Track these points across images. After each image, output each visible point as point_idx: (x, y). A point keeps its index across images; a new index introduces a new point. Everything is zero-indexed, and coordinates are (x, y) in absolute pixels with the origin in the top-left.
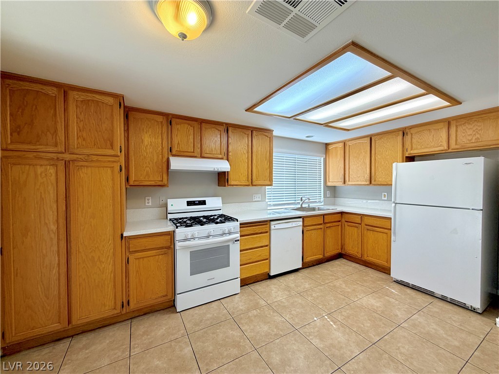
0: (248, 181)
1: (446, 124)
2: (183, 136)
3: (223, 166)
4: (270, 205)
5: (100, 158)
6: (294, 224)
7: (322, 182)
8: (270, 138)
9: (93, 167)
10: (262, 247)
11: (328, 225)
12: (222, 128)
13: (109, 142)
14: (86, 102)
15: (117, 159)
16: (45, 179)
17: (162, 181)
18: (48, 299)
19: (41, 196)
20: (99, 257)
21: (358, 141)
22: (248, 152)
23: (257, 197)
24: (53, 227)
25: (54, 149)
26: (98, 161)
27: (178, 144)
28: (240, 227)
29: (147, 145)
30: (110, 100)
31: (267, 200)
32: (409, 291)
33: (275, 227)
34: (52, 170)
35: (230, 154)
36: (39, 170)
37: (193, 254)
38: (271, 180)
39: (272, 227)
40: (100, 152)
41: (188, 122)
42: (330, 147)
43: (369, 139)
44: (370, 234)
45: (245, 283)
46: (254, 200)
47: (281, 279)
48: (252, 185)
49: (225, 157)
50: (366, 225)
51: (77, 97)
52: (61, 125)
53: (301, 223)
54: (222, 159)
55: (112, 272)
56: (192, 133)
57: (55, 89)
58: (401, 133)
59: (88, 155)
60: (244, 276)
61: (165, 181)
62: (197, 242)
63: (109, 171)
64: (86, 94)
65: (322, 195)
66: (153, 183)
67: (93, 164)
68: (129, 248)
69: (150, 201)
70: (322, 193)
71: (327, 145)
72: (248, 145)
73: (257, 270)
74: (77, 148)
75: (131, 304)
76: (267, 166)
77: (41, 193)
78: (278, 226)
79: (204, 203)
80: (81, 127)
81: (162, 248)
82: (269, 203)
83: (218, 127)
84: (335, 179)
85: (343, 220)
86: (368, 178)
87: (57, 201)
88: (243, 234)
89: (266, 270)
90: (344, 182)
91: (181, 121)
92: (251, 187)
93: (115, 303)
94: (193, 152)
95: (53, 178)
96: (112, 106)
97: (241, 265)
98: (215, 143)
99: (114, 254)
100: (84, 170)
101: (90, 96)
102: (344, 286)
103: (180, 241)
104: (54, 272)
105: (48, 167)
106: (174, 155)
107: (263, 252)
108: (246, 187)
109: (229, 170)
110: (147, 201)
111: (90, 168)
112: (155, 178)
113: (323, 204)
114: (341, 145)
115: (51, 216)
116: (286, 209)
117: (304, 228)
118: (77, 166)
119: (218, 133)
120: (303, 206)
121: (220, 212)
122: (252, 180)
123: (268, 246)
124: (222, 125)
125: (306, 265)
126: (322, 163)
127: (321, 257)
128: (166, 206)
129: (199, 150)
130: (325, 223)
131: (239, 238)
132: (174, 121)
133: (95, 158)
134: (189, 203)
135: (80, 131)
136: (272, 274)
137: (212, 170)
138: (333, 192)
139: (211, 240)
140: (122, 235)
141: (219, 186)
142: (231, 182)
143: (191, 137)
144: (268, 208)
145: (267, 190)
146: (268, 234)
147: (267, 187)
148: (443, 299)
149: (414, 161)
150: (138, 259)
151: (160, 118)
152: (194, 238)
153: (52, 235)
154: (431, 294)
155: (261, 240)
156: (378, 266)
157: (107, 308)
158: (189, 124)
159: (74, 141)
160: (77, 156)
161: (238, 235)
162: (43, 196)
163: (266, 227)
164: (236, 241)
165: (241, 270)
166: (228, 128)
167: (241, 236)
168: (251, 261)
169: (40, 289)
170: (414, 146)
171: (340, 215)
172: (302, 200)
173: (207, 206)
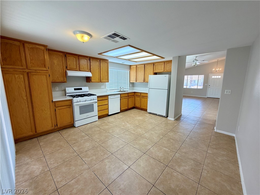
0: (99, 80)
1: (164, 63)
2: (71, 61)
3: (89, 74)
4: (108, 90)
5: (40, 71)
6: (117, 97)
7: (129, 81)
8: (107, 63)
9: (38, 75)
10: (105, 105)
11: (130, 97)
12: (88, 59)
13: (43, 65)
14: (32, 48)
15: (48, 72)
16: (19, 80)
17: (64, 80)
18: (26, 124)
19: (18, 86)
20: (44, 109)
21: (141, 66)
22: (99, 69)
23: (103, 87)
24: (25, 98)
25: (22, 68)
26: (39, 72)
27: (70, 65)
28: (97, 98)
29: (56, 65)
30: (43, 48)
31: (107, 88)
32: (151, 115)
34: (22, 76)
35: (91, 69)
36: (16, 76)
37: (80, 107)
38: (108, 80)
39: (109, 98)
40: (40, 69)
41: (73, 56)
42: (132, 67)
43: (144, 65)
44: (143, 99)
45: (100, 117)
46: (101, 88)
47: (113, 116)
48: (101, 82)
49: (89, 71)
50: (142, 96)
51: (28, 46)
52: (23, 58)
53: (120, 96)
54: (88, 71)
55: (50, 114)
56: (75, 60)
57: (19, 43)
58: (153, 64)
59: (35, 70)
60: (99, 115)
61: (65, 80)
62: (81, 103)
63: (45, 76)
64: (32, 45)
65: (129, 86)
66: (60, 81)
67: (38, 74)
68: (55, 106)
69: (58, 89)
70: (129, 85)
71: (130, 66)
72: (98, 66)
73: (104, 113)
74: (31, 67)
75: (58, 125)
76: (107, 75)
77: (18, 85)
78: (111, 97)
79: (81, 89)
80: (31, 59)
81: (68, 105)
82: (107, 89)
83: (85, 58)
84: (133, 80)
85: (135, 95)
86: (143, 80)
87: (25, 88)
88: (98, 100)
89: (107, 113)
90: (136, 81)
91: (70, 55)
92: (100, 83)
93: (52, 125)
94: (76, 68)
95: (23, 79)
96: (43, 50)
97: (98, 111)
98: (85, 65)
99: (50, 108)
100: (35, 76)
101: (34, 46)
102: (133, 115)
103: (75, 102)
104: (28, 114)
105: (20, 75)
106: (68, 70)
107: (106, 107)
108: (98, 83)
109: (91, 76)
110: (56, 88)
111: (37, 75)
112: (61, 79)
113: (129, 89)
114: (135, 67)
115: (24, 94)
116: (114, 91)
117: (121, 98)
118: (32, 74)
119: (86, 61)
120: (121, 90)
121: (88, 93)
122: (100, 80)
123: (108, 104)
124: (88, 58)
125: (122, 111)
126: (129, 73)
127: (127, 108)
128: (65, 90)
129: (78, 68)
130: (128, 96)
131: (97, 101)
132: (67, 55)
133: (38, 71)
134: (75, 89)
135: (31, 60)
136: (109, 114)
137: (85, 76)
138: (133, 84)
139: (87, 102)
140: (52, 101)
141: (87, 82)
142: (92, 81)
143: (75, 62)
144: (107, 91)
145: (107, 84)
146: (108, 100)
147: (107, 83)
148: (159, 115)
149: (157, 74)
150: (59, 109)
151: (61, 54)
152: (80, 102)
153: (25, 101)
154: (156, 115)
155: (105, 102)
156: (145, 109)
157: (49, 127)
158: (73, 57)
159: (29, 65)
160: (31, 70)
161: (97, 100)
162: (19, 86)
163: (107, 98)
165: (98, 113)
166: (90, 58)
167: (98, 101)
168: (101, 110)
169: (23, 121)
170: (156, 69)
171: (134, 93)
172: (120, 88)
173: (83, 90)
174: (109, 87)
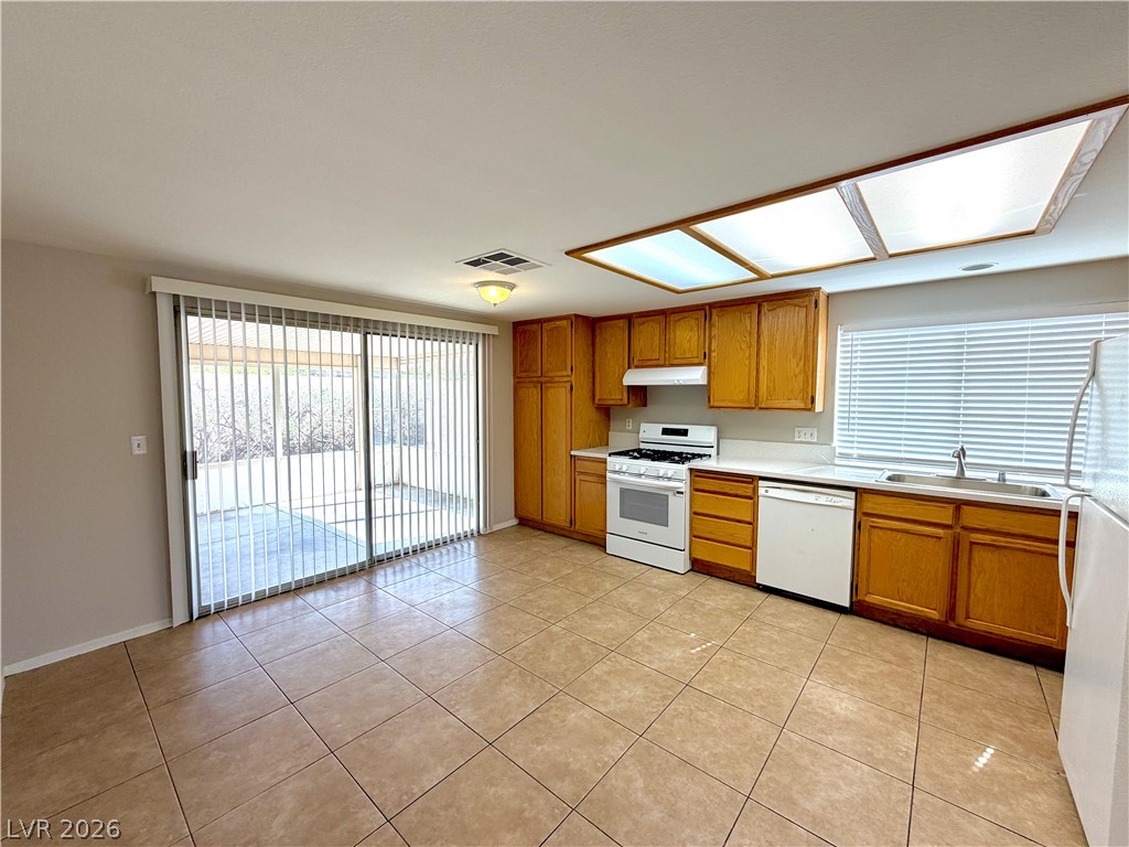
0: (749, 398)
2: (647, 339)
5: (559, 379)
8: (806, 307)
9: (556, 387)
10: (738, 522)
11: (986, 538)
12: (701, 314)
13: (564, 363)
14: (552, 330)
15: (569, 379)
16: (532, 398)
17: (622, 399)
22: (750, 346)
23: (806, 434)
25: (537, 375)
26: (557, 382)
27: (641, 350)
29: (610, 358)
30: (565, 323)
31: (836, 444)
33: (766, 491)
35: (714, 354)
37: (623, 491)
39: (761, 491)
40: (559, 373)
41: (653, 318)
46: (797, 439)
49: (707, 361)
51: (547, 327)
52: (539, 354)
54: (700, 364)
56: (657, 334)
57: (537, 325)
59: (552, 377)
61: (625, 400)
62: (626, 478)
63: (564, 391)
66: (614, 402)
67: (554, 385)
68: (575, 468)
69: (631, 425)
72: (751, 333)
74: (547, 371)
75: (576, 523)
78: (772, 493)
79: (684, 433)
80: (549, 353)
82: (842, 450)
83: (693, 313)
91: (643, 319)
93: (566, 516)
95: (536, 398)
96: (566, 328)
98: (689, 341)
100: (550, 390)
101: (553, 324)
103: (610, 471)
109: (700, 382)
111: (553, 389)
112: (616, 397)
117: (864, 519)
118: (547, 387)
119: (694, 324)
122: (759, 398)
123: (752, 523)
124: (702, 309)
125: (865, 610)
128: (639, 431)
130: (963, 528)
132: (636, 322)
134: (666, 432)
135: (549, 356)
139: (643, 480)
140: (570, 453)
142: (715, 402)
143: (657, 339)
144: (838, 463)
145: (838, 421)
146: (752, 501)
150: (583, 480)
151: (621, 323)
152: (626, 473)
157: (561, 518)
158: (653, 321)
159: (545, 367)
160: (546, 379)
161: (683, 485)
163: (747, 488)
164: (678, 493)
166: (711, 311)
167: (692, 489)
168: (712, 536)
173: (690, 438)
174: (855, 439)
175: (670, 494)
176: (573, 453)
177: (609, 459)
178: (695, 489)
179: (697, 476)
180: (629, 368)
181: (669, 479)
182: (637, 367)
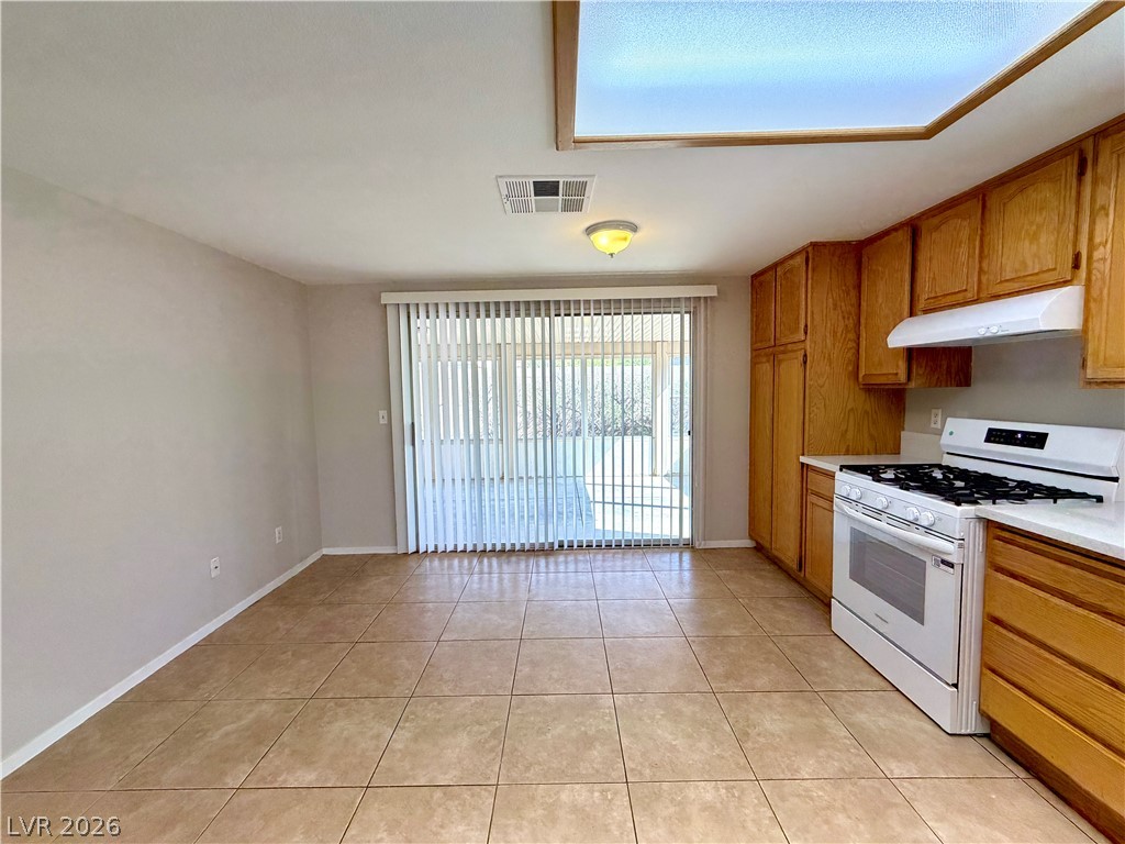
2: (944, 255)
5: (792, 347)
9: (788, 359)
14: (786, 275)
15: (803, 345)
17: (898, 374)
27: (933, 279)
30: (799, 260)
34: (768, 368)
36: (764, 368)
40: (792, 338)
49: (1082, 273)
56: (966, 236)
59: (785, 345)
61: (902, 376)
63: (796, 364)
66: (884, 379)
67: (786, 357)
69: (939, 419)
74: (781, 337)
79: (1038, 441)
80: (783, 309)
96: (799, 268)
100: (782, 365)
101: (787, 266)
110: (933, 418)
112: (889, 370)
132: (925, 227)
133: (789, 347)
134: (994, 436)
135: (782, 314)
137: (972, 335)
142: (1097, 370)
143: (964, 248)
150: (814, 504)
158: (958, 216)
159: (778, 331)
164: (944, 563)
175: (930, 563)
176: (803, 459)
177: (839, 476)
178: (994, 566)
179: (999, 538)
180: (912, 314)
181: (928, 530)
182: (926, 312)
